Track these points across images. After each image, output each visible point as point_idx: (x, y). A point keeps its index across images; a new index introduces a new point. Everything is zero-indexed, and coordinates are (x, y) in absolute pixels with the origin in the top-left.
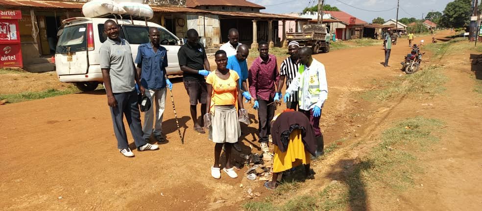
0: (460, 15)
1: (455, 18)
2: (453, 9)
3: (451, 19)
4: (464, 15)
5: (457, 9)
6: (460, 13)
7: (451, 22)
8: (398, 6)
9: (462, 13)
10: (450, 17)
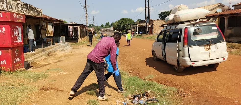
0: (124, 25)
1: (122, 27)
2: (121, 23)
3: (121, 27)
5: (122, 23)
6: (124, 24)
7: (121, 28)
8: (94, 21)
9: (125, 25)
10: (120, 26)
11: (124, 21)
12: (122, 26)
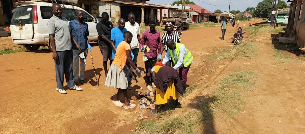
2: (262, 6)
3: (261, 13)
4: (268, 10)
5: (264, 6)
7: (261, 14)
8: (230, 3)
9: (267, 9)
10: (260, 11)
11: (266, 4)
12: (263, 12)
